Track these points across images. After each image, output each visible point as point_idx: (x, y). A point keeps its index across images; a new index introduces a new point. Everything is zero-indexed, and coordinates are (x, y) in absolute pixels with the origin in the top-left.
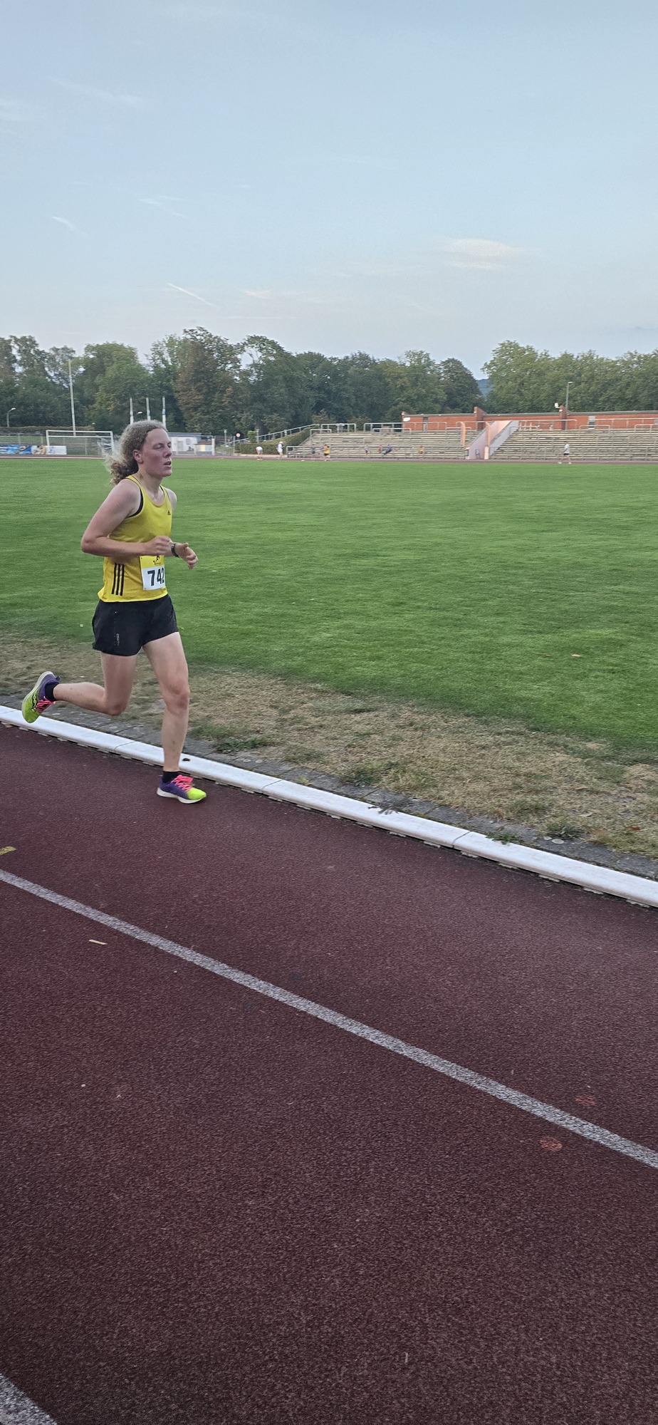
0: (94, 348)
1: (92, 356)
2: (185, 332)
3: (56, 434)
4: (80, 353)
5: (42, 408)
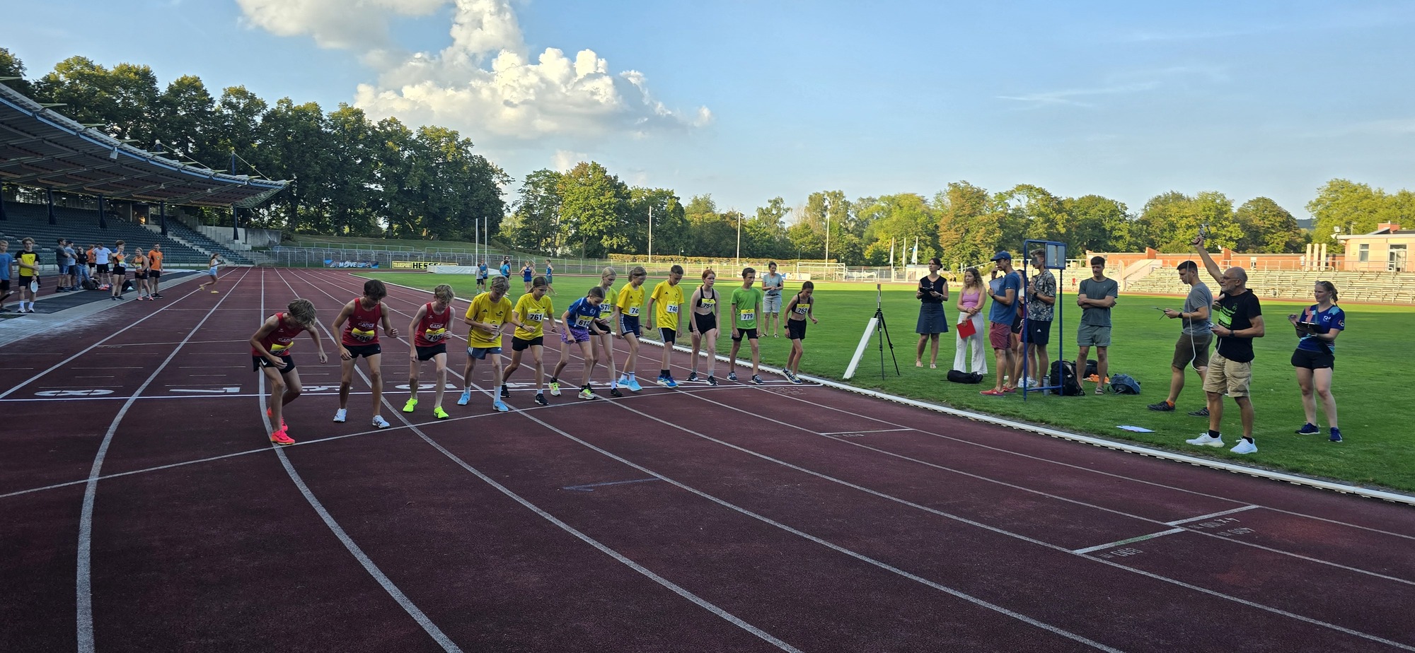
0: (888, 198)
1: (883, 205)
2: (950, 185)
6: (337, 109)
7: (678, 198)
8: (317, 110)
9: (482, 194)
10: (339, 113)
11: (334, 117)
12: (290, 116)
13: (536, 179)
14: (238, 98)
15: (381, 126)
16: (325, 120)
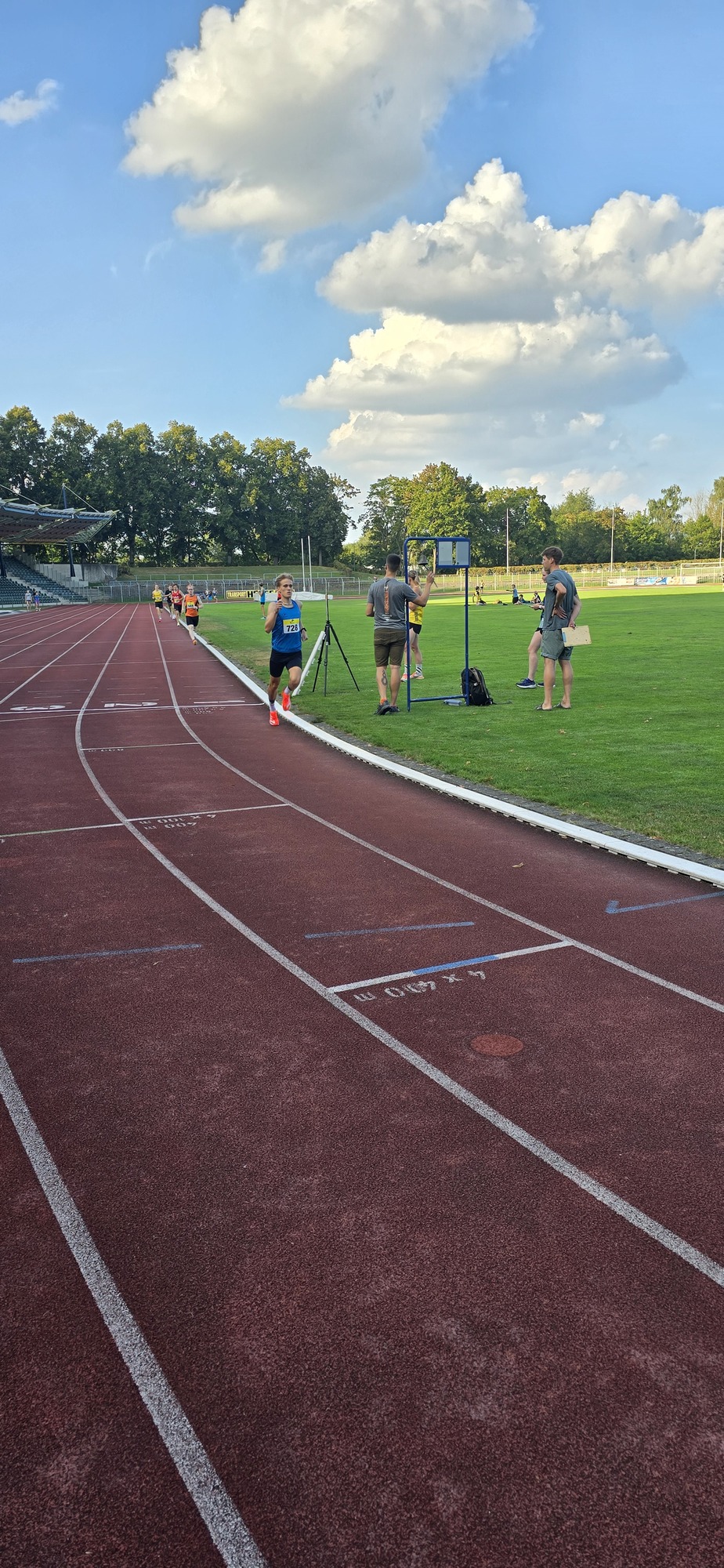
6: (168, 429)
7: (544, 497)
8: (148, 432)
9: (322, 511)
10: (170, 433)
11: (167, 437)
12: (122, 441)
13: (379, 488)
14: (68, 426)
15: (214, 445)
16: (157, 441)
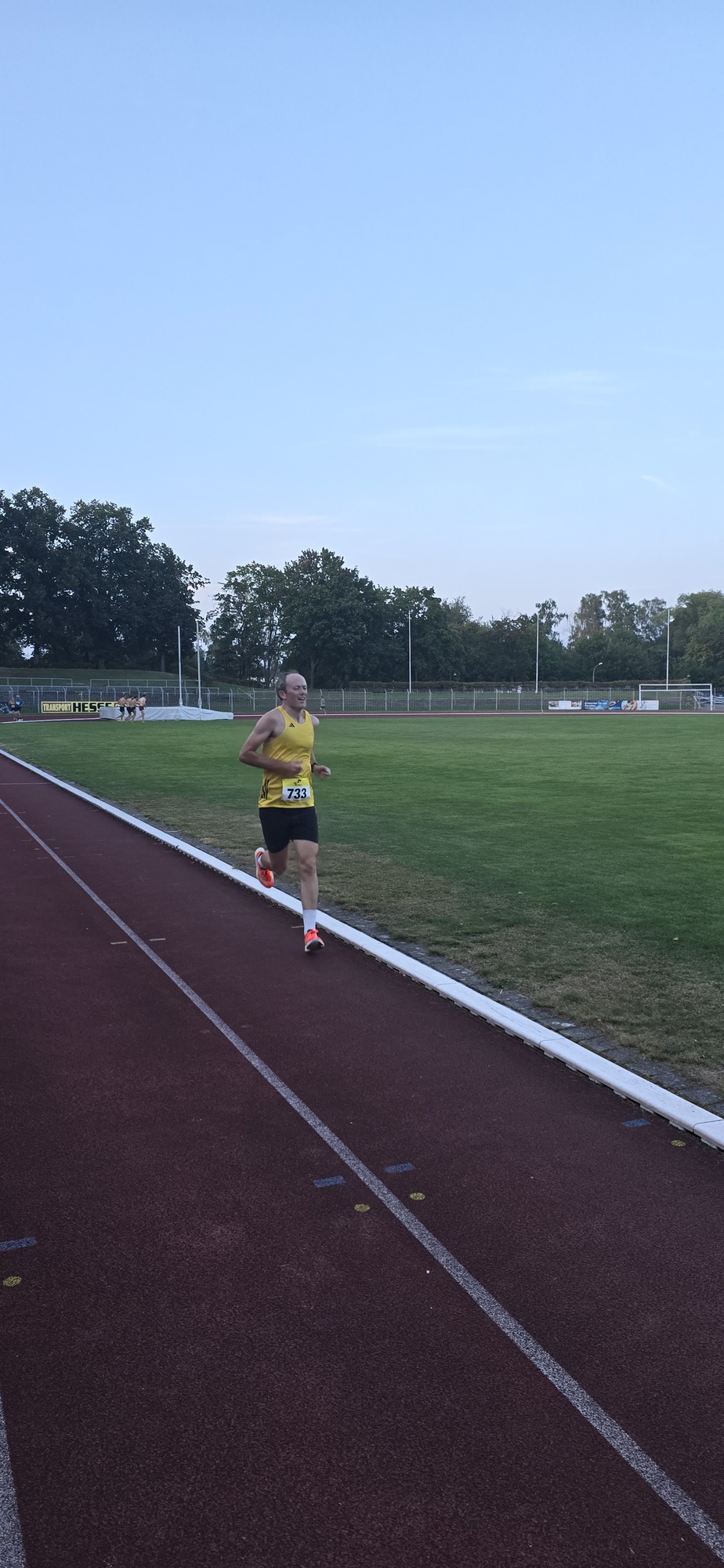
0: (687, 598)
1: (685, 606)
3: (647, 688)
4: (672, 603)
5: (630, 661)
13: (237, 578)
